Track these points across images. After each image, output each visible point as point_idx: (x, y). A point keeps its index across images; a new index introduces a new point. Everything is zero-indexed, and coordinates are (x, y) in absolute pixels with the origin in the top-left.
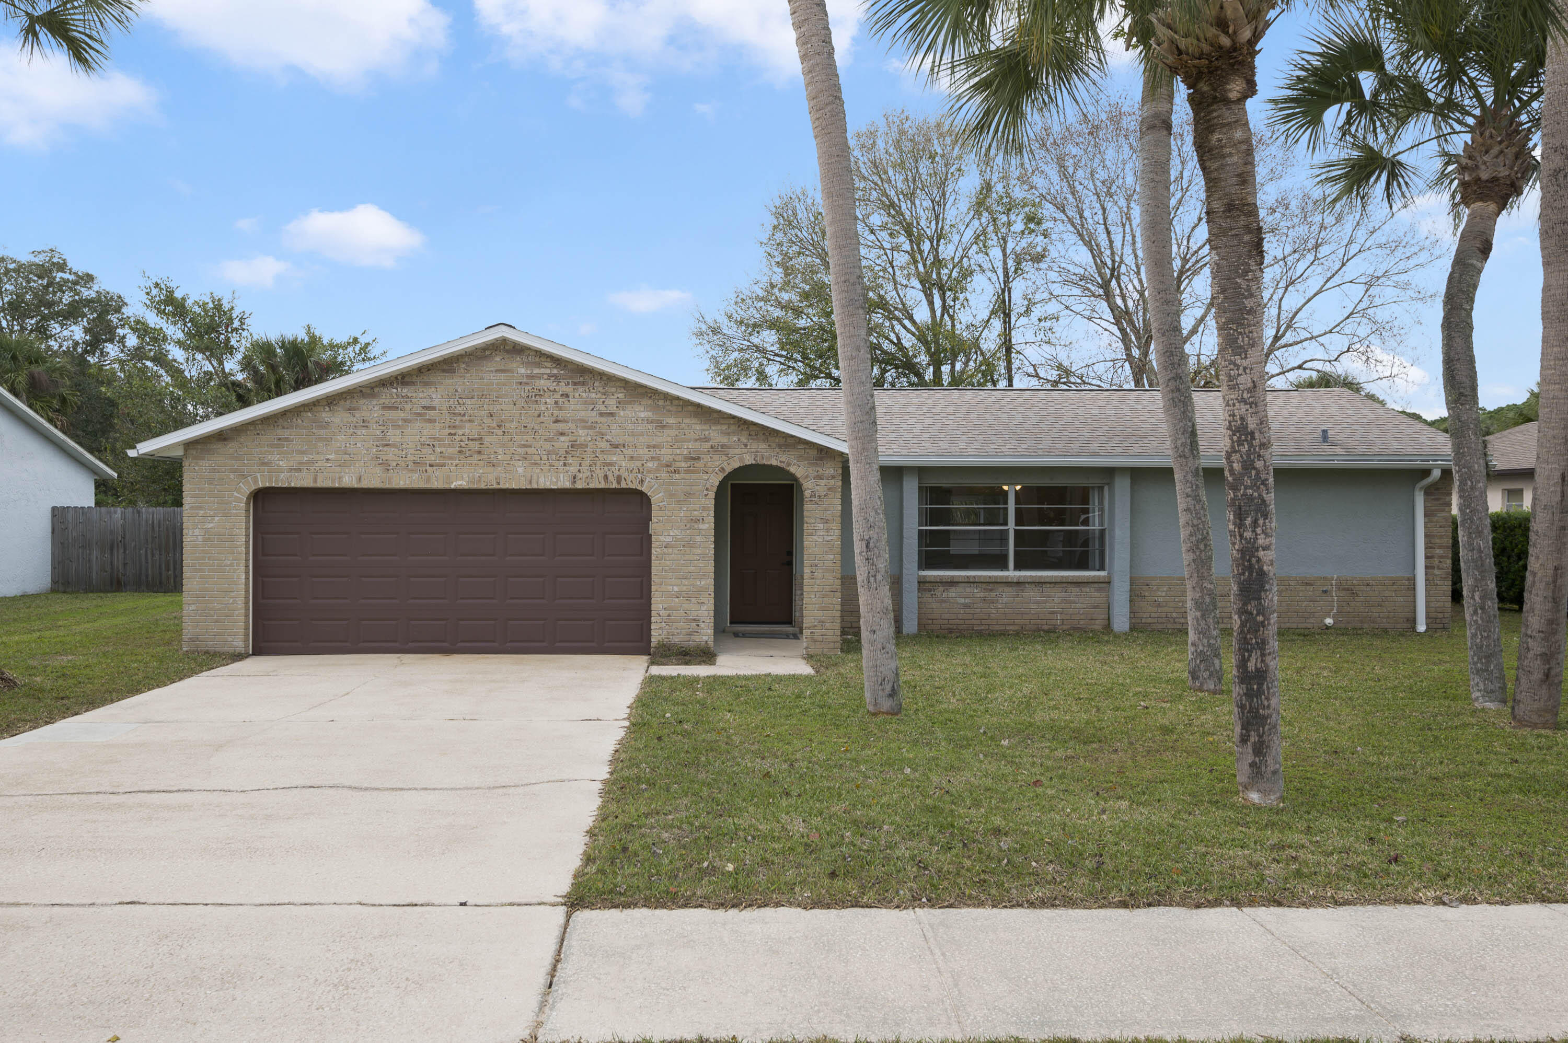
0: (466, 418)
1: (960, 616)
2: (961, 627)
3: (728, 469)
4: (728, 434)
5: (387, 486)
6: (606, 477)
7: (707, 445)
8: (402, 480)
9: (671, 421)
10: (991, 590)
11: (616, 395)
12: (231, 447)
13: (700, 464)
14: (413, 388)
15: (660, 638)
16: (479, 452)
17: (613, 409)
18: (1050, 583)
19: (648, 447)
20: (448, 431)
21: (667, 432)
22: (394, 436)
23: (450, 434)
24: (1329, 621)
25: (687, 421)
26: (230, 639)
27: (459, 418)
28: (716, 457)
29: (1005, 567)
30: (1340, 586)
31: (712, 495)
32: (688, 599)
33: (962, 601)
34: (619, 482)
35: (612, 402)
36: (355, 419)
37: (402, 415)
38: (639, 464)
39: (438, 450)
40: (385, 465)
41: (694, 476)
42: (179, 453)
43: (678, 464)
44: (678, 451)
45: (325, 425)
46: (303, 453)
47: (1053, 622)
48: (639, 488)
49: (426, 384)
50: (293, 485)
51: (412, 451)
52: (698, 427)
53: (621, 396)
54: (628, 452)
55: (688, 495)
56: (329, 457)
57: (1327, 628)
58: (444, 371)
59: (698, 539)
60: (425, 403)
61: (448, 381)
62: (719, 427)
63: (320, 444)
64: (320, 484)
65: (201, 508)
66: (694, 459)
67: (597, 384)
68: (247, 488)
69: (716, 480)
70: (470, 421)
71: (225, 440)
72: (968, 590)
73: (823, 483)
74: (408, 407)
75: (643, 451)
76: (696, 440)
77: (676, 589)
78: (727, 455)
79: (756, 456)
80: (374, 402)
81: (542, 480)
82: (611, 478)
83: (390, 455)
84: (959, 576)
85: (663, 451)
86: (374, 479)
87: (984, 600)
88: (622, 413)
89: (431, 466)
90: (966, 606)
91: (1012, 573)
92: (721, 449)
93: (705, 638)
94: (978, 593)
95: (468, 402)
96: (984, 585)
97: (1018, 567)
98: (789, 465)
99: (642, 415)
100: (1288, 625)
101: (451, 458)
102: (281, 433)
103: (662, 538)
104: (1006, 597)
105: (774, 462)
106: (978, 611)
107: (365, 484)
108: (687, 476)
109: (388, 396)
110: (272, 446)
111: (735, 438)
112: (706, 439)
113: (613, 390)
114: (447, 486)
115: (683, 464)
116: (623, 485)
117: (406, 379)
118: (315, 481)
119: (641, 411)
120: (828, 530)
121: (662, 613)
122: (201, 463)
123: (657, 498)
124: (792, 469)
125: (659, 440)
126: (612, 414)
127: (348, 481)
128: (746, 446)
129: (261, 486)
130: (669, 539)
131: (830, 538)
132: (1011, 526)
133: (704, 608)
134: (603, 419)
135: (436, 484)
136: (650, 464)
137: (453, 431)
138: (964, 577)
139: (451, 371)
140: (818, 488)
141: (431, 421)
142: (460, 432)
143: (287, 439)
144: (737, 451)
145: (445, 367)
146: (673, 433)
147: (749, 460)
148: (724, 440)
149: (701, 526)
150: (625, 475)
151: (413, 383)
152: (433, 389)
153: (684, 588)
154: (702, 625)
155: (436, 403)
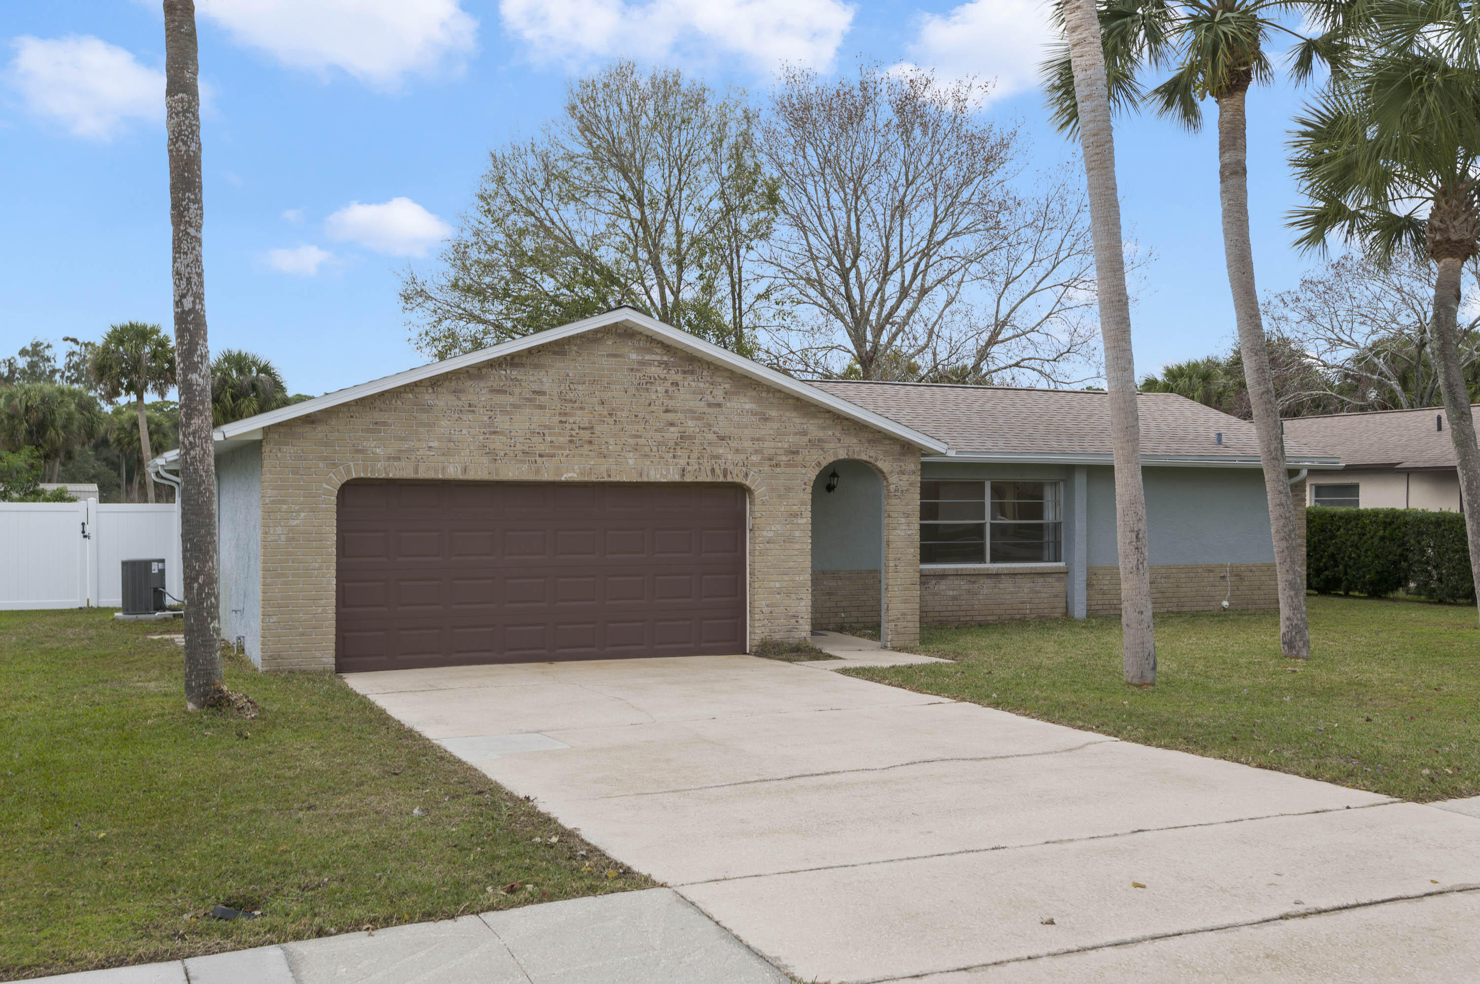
0: (577, 405)
1: (949, 608)
2: (950, 619)
3: (824, 464)
4: (824, 428)
5: (494, 477)
6: (713, 470)
7: (805, 439)
8: (512, 472)
9: (774, 413)
10: (974, 582)
11: (723, 386)
12: (321, 431)
13: (799, 458)
14: (522, 370)
15: (763, 636)
16: (590, 442)
17: (720, 399)
18: (1021, 574)
19: (753, 439)
20: (558, 418)
21: (769, 424)
22: (502, 422)
23: (561, 422)
24: (1225, 603)
25: (788, 414)
26: (318, 654)
27: (570, 405)
28: (813, 451)
29: (982, 560)
30: (1231, 571)
31: (809, 489)
32: (788, 594)
33: (951, 593)
34: (725, 476)
35: (719, 393)
36: (460, 403)
37: (511, 399)
38: (743, 457)
39: (548, 439)
40: (493, 455)
41: (793, 470)
42: (259, 437)
43: (779, 458)
44: (780, 445)
45: (427, 409)
46: (402, 439)
47: (1023, 612)
48: (744, 482)
49: (537, 367)
50: (391, 476)
51: (521, 440)
52: (797, 421)
53: (727, 386)
54: (734, 444)
55: (789, 489)
56: (431, 444)
57: (1225, 609)
58: (555, 353)
59: (797, 534)
60: (536, 387)
61: (559, 365)
62: (816, 421)
63: (421, 429)
64: (423, 474)
65: (283, 502)
66: (793, 453)
67: (705, 373)
68: (338, 481)
69: (812, 474)
70: (581, 408)
71: (313, 422)
72: (956, 582)
73: (905, 478)
74: (517, 391)
75: (748, 444)
76: (796, 434)
77: (777, 585)
78: (822, 449)
79: (848, 450)
80: (482, 385)
81: (652, 473)
82: (718, 471)
83: (498, 443)
84: (950, 569)
85: (766, 444)
86: (480, 471)
87: (969, 591)
88: (728, 404)
89: (541, 456)
90: (954, 598)
91: (989, 566)
92: (817, 444)
93: (804, 634)
94: (964, 585)
95: (580, 387)
96: (969, 578)
97: (994, 560)
98: (877, 460)
99: (747, 406)
100: (1197, 608)
101: (562, 448)
102: (377, 416)
103: (765, 533)
104: (986, 588)
105: (864, 457)
106: (964, 602)
107: (471, 476)
108: (788, 470)
109: (497, 378)
110: (368, 431)
111: (830, 433)
112: (804, 433)
113: (720, 380)
114: (557, 479)
115: (784, 458)
116: (729, 479)
117: (516, 360)
118: (416, 472)
119: (745, 403)
120: (909, 524)
121: (765, 610)
122: (284, 449)
123: (760, 491)
124: (880, 464)
125: (763, 432)
126: (719, 405)
127: (453, 472)
128: (839, 440)
129: (354, 476)
130: (770, 534)
131: (910, 532)
132: (988, 519)
133: (803, 603)
134: (711, 410)
135: (546, 476)
136: (754, 458)
137: (564, 419)
138: (953, 569)
139: (563, 353)
140: (901, 483)
141: (541, 407)
142: (571, 421)
143: (385, 424)
144: (832, 445)
145: (556, 349)
146: (775, 425)
147: (842, 455)
148: (821, 434)
149: (800, 521)
150: (730, 467)
151: (523, 365)
152: (544, 373)
153: (785, 584)
154: (801, 621)
155: (546, 387)
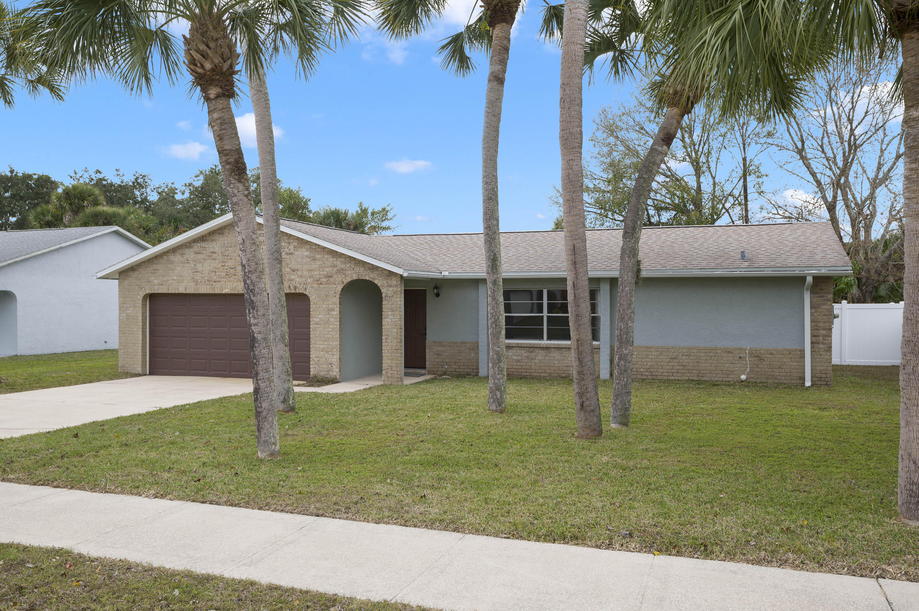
0: (229, 257)
1: (514, 367)
2: (515, 373)
3: (345, 282)
4: (345, 263)
5: (197, 292)
6: (289, 287)
7: (335, 269)
8: (204, 289)
9: (318, 256)
10: (532, 352)
11: (294, 244)
12: (135, 274)
13: (332, 280)
14: (206, 243)
15: (314, 373)
16: (235, 275)
17: (292, 251)
18: (566, 348)
19: (309, 271)
20: (221, 264)
21: (317, 262)
22: (199, 267)
23: (222, 266)
24: (743, 377)
25: (326, 256)
26: (136, 367)
27: (226, 258)
28: (339, 276)
29: (542, 338)
30: (751, 354)
31: (338, 296)
32: (327, 352)
33: (515, 358)
34: (295, 290)
35: (291, 247)
36: (183, 259)
37: (202, 256)
38: (304, 280)
39: (217, 274)
40: (196, 282)
41: (330, 286)
42: (117, 277)
43: (322, 280)
44: (322, 273)
45: (172, 262)
46: (164, 276)
47: (567, 372)
48: (304, 293)
49: (212, 241)
50: (160, 292)
51: (207, 275)
52: (331, 260)
53: (296, 244)
54: (299, 273)
55: (327, 296)
56: (174, 278)
57: (742, 381)
58: (219, 234)
59: (332, 320)
60: (211, 250)
61: (221, 239)
62: (341, 259)
63: (170, 272)
64: (170, 292)
65: (125, 303)
66: (329, 277)
67: (285, 238)
68: (142, 294)
69: (340, 288)
70: (231, 259)
71: (134, 270)
72: (519, 351)
73: (391, 289)
74: (205, 252)
75: (306, 273)
76: (330, 267)
77: (322, 346)
78: (344, 274)
79: (359, 275)
80: (191, 251)
82: (292, 287)
83: (198, 277)
84: (513, 343)
85: (315, 273)
86: (191, 290)
87: (528, 357)
88: (296, 253)
89: (215, 282)
90: (518, 361)
91: (545, 342)
92: (341, 271)
93: (335, 373)
94: (525, 354)
95: (230, 249)
96: (528, 349)
97: (549, 338)
98: (374, 279)
99: (305, 254)
100: (716, 379)
101: (223, 278)
102: (155, 266)
103: (315, 319)
104: (540, 355)
105: (367, 278)
106: (524, 364)
107: (188, 291)
108: (326, 286)
109: (197, 247)
110: (152, 273)
111: (348, 265)
112: (335, 266)
113: (292, 241)
114: (221, 292)
115: (324, 280)
116: (298, 291)
117: (204, 238)
118: (168, 290)
119: (305, 252)
120: (394, 315)
121: (315, 359)
122: (125, 282)
123: (313, 298)
124: (376, 282)
125: (313, 266)
126: (291, 254)
127: (181, 290)
128: (353, 269)
129: (147, 292)
130: (318, 320)
131: (394, 320)
132: (545, 314)
133: (335, 357)
134: (288, 257)
135: (217, 291)
136: (309, 280)
137: (223, 264)
138: (515, 344)
139: (222, 234)
140: (388, 292)
141: (214, 259)
142: (226, 265)
143: (157, 270)
144: (350, 272)
145: (220, 232)
146: (320, 263)
147: (355, 277)
148: (343, 266)
149: (333, 313)
150: (298, 286)
151: (206, 240)
152: (215, 243)
153: (325, 346)
154: (334, 366)
155: (216, 250)
